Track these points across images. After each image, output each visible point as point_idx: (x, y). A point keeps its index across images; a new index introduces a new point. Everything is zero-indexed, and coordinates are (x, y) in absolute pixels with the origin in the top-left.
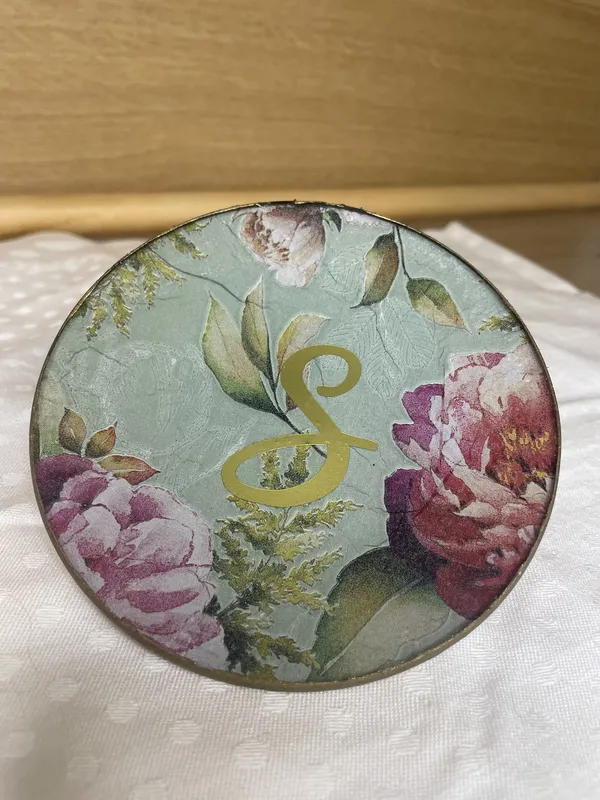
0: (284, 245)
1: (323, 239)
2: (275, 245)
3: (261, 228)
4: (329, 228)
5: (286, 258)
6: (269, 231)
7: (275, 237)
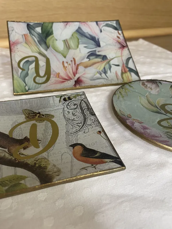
0: (151, 87)
1: (159, 86)
2: (149, 87)
3: (145, 84)
4: (159, 85)
5: (152, 89)
6: (147, 85)
7: (148, 86)
